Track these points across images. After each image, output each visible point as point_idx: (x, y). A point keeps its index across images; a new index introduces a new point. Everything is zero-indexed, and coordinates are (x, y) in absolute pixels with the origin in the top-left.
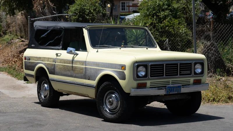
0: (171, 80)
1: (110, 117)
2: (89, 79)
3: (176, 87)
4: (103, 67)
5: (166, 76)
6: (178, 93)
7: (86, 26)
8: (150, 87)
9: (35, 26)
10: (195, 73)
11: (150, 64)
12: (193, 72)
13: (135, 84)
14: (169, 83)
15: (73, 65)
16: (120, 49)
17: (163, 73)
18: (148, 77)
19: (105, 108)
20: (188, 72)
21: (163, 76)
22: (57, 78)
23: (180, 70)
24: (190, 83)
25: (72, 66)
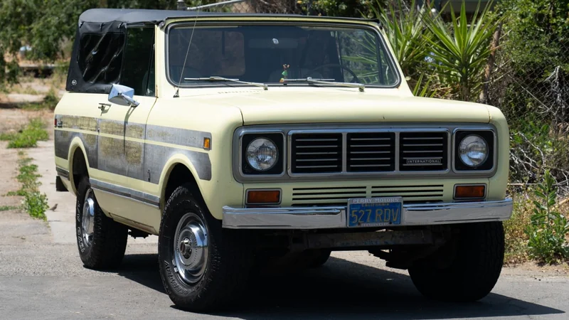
0: (369, 184)
1: (184, 295)
2: (149, 180)
3: (384, 206)
4: (172, 143)
5: (349, 169)
6: (393, 225)
7: (164, 20)
8: (294, 205)
9: (80, 23)
10: (460, 165)
11: (291, 132)
12: (451, 162)
13: (239, 191)
14: (365, 192)
15: (127, 139)
16: (266, 89)
17: (340, 163)
18: (283, 173)
19: (176, 267)
20: (435, 161)
21: (339, 169)
22: (101, 179)
23: (402, 155)
24: (442, 195)
25: (124, 140)
